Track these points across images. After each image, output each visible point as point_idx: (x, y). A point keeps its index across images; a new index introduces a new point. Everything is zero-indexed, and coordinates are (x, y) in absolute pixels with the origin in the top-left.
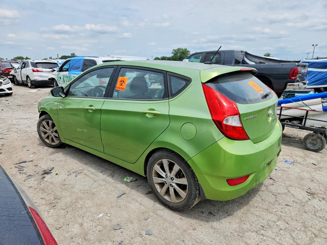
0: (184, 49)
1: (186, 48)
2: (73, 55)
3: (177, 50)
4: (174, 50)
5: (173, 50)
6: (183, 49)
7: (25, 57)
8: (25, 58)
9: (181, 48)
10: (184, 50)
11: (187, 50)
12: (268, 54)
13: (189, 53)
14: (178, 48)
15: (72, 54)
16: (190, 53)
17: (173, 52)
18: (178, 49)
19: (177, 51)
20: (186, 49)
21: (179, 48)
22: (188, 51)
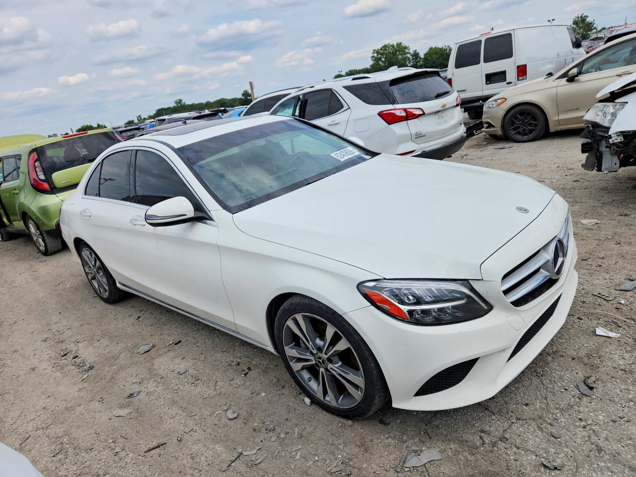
0: (395, 45)
1: (399, 42)
2: (180, 103)
3: (381, 49)
4: (374, 50)
5: (372, 52)
6: (393, 46)
7: (95, 125)
8: (97, 126)
9: (389, 44)
10: (396, 47)
11: (403, 45)
12: (581, 17)
13: (407, 51)
14: (383, 45)
15: (177, 101)
16: (409, 50)
17: (373, 57)
18: (383, 47)
19: (381, 51)
20: (401, 43)
21: (385, 46)
22: (406, 48)
